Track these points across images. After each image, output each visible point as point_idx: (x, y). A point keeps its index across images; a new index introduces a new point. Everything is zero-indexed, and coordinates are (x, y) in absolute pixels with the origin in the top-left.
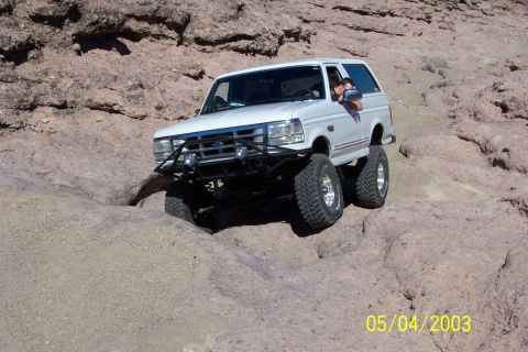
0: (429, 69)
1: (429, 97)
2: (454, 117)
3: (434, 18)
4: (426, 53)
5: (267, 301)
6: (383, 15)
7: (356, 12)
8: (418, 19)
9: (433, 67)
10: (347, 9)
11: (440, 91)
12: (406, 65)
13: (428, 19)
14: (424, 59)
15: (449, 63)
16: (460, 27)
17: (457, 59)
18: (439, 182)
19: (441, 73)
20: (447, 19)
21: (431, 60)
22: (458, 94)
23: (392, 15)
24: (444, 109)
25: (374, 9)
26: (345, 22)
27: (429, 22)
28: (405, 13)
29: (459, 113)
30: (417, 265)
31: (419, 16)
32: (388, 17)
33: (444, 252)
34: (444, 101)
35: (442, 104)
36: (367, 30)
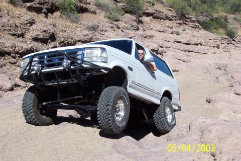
0: (219, 68)
1: (220, 79)
2: (232, 86)
3: (220, 47)
4: (218, 61)
5: (141, 157)
6: (197, 45)
7: (184, 43)
8: (213, 47)
9: (221, 68)
10: (180, 42)
11: (225, 76)
12: (208, 67)
13: (218, 47)
14: (217, 64)
15: (229, 66)
16: (233, 52)
17: (232, 64)
18: (226, 113)
19: (225, 70)
20: (227, 48)
21: (220, 64)
22: (234, 76)
23: (201, 45)
24: (227, 83)
25: (192, 42)
26: (179, 48)
27: (219, 48)
28: (207, 44)
29: (234, 84)
30: (217, 140)
31: (214, 46)
32: (199, 45)
33: (230, 134)
34: (227, 80)
35: (226, 81)
36: (190, 52)
